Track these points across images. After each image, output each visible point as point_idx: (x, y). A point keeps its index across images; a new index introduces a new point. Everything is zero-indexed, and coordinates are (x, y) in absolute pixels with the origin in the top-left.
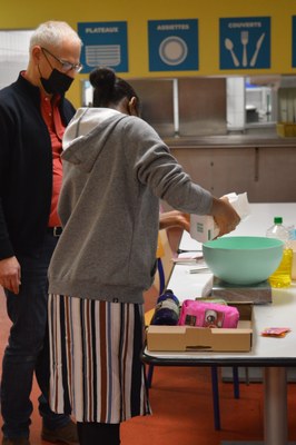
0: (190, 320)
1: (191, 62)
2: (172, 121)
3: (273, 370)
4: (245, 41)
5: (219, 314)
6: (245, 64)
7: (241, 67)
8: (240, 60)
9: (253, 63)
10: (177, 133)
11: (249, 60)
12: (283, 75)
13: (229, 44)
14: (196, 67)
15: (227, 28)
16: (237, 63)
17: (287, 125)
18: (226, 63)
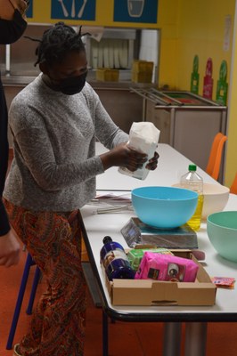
0: (152, 274)
5: (181, 268)
6: (73, 15)
7: (70, 18)
8: (69, 12)
9: (80, 15)
10: (8, 72)
11: (77, 12)
12: (106, 27)
14: (30, 16)
16: (66, 15)
17: (107, 71)
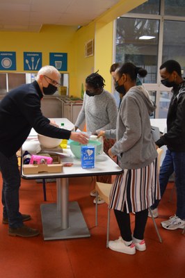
0: (35, 163)
1: (13, 67)
2: (6, 89)
3: (64, 179)
4: (33, 61)
5: (46, 160)
7: (32, 70)
9: (36, 69)
11: (34, 67)
13: (27, 62)
14: (15, 69)
15: (26, 56)
16: (30, 68)
18: (26, 68)
